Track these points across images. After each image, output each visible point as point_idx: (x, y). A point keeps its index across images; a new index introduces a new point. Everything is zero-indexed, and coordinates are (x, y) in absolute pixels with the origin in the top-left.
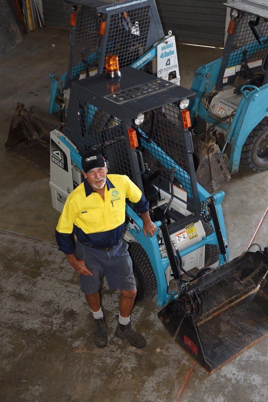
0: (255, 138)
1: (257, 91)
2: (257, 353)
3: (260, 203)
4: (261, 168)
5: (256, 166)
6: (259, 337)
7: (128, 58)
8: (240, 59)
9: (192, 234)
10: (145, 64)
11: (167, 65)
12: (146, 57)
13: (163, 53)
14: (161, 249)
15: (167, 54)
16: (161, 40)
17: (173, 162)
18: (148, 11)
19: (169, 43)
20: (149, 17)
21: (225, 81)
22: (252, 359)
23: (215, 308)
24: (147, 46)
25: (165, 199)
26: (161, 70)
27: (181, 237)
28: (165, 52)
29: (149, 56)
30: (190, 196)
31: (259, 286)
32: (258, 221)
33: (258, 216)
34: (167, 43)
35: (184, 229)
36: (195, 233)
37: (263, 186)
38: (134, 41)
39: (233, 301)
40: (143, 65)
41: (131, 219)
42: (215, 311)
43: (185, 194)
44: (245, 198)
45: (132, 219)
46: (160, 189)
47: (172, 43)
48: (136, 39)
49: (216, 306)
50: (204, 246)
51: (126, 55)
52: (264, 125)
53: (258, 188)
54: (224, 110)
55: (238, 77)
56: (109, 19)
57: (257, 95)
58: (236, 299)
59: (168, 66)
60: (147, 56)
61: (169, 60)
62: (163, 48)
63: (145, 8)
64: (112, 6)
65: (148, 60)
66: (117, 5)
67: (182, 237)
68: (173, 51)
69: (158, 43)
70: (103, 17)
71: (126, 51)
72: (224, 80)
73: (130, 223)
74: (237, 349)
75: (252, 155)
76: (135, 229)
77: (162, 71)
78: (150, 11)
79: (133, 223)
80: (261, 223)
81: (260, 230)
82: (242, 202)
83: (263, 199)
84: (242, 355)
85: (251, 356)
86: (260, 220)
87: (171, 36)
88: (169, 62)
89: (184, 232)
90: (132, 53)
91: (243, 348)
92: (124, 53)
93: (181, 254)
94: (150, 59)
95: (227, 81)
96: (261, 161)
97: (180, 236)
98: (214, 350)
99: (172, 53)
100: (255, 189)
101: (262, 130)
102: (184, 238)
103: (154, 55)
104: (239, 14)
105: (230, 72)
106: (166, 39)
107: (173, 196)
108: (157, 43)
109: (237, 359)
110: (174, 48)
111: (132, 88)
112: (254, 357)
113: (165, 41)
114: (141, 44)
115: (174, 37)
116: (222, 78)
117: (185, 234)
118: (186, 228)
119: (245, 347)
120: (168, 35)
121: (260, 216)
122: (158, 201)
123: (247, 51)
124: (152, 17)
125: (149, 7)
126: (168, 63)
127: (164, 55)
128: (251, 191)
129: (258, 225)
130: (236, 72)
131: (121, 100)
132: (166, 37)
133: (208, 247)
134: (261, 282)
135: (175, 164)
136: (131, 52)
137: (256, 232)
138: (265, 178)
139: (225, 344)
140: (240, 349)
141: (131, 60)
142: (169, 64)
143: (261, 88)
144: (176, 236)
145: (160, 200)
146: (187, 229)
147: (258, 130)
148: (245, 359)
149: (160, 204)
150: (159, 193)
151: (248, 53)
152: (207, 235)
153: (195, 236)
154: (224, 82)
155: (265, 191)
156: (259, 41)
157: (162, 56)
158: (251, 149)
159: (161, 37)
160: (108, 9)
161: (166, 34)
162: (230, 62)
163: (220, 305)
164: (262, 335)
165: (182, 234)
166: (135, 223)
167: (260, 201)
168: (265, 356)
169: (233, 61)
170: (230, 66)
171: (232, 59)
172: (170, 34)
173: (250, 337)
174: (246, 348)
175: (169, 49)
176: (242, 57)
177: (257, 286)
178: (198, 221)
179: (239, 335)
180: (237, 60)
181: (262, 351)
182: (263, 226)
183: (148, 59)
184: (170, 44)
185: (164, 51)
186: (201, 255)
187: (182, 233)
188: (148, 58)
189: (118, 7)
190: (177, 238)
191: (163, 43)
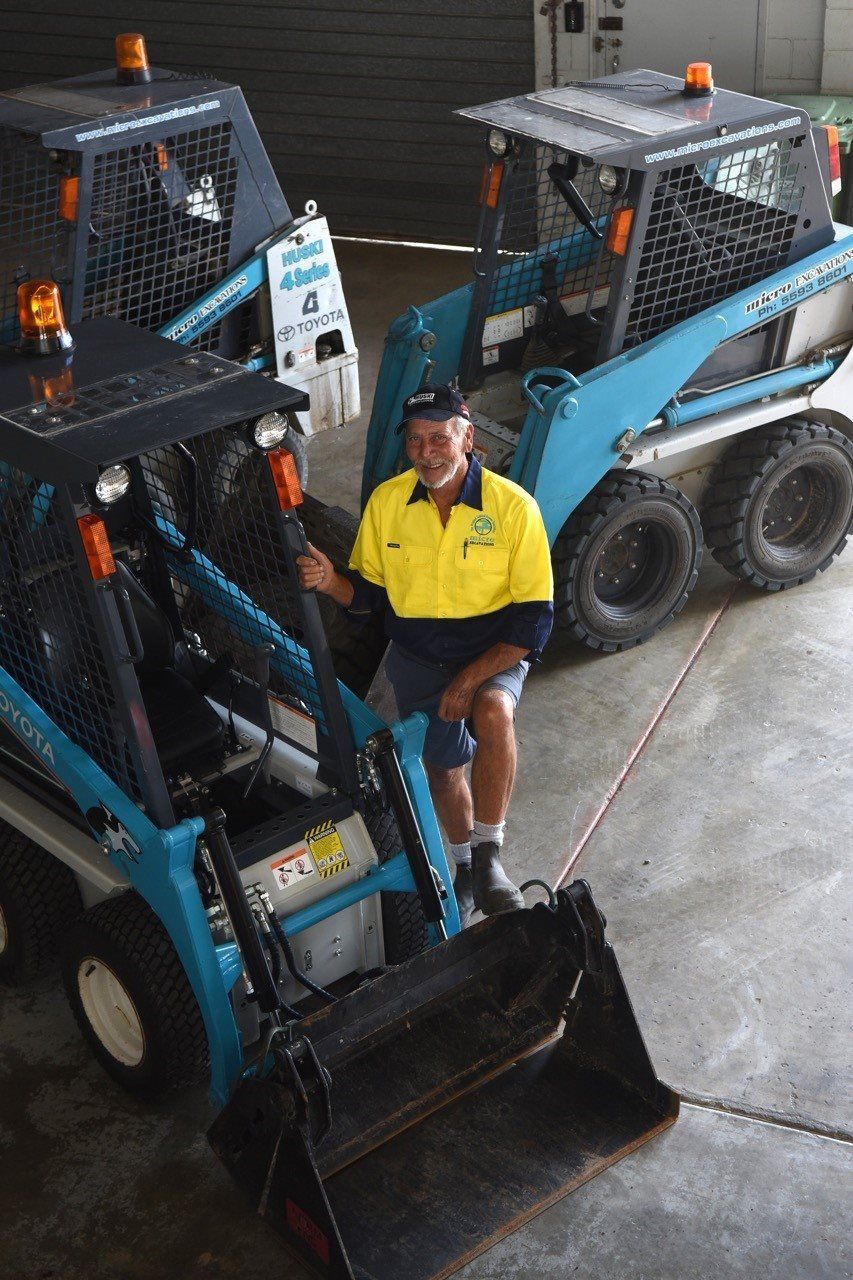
0: (580, 539)
1: (574, 387)
2: (535, 1245)
3: (603, 752)
4: (614, 638)
5: (598, 631)
6: (547, 1193)
7: (168, 291)
8: (536, 285)
9: (331, 859)
10: (228, 309)
11: (306, 311)
12: (231, 289)
13: (288, 274)
14: (214, 910)
15: (304, 277)
16: (282, 232)
17: (278, 628)
18: (226, 140)
19: (307, 242)
20: (233, 160)
21: (490, 358)
22: (514, 1268)
23: (411, 1103)
24: (233, 254)
25: (251, 746)
26: (287, 331)
27: (290, 871)
28: (298, 271)
29: (241, 285)
30: (325, 731)
31: (563, 1024)
32: (590, 813)
33: (590, 794)
34: (299, 240)
35: (302, 844)
36: (340, 855)
37: (621, 697)
38: (185, 237)
39: (473, 1077)
40: (219, 314)
41: (109, 815)
42: (407, 1116)
43: (311, 727)
44: (556, 738)
45: (113, 817)
46: (234, 715)
47: (320, 242)
48: (190, 231)
49: (412, 1099)
50: (378, 896)
51: (159, 282)
52: (609, 495)
53: (601, 703)
54: (486, 452)
55: (531, 345)
56: (88, 168)
57: (573, 400)
58: (484, 1070)
59: (312, 316)
60: (232, 284)
61: (313, 295)
62: (288, 259)
63: (216, 129)
64: (97, 127)
65: (239, 298)
66: (114, 124)
67: (296, 871)
68: (326, 265)
69: (272, 240)
70: (69, 161)
71: (160, 270)
72: (486, 355)
73: (110, 832)
74: (466, 1236)
75: (578, 596)
76: (124, 849)
77: (291, 334)
78: (233, 140)
79: (117, 831)
80: (597, 818)
81: (592, 841)
82: (544, 751)
83: (613, 741)
84: (485, 1256)
85: (513, 1259)
86: (598, 810)
87: (313, 218)
88: (315, 303)
89: (303, 852)
90: (181, 275)
91: (488, 1233)
92: (153, 278)
93: (288, 927)
94: (244, 294)
95: (496, 359)
96: (610, 613)
97: (286, 866)
98: (392, 1245)
99: (321, 272)
100: (589, 708)
101: (604, 514)
102: (302, 872)
103: (257, 281)
104: (508, 144)
105: (502, 328)
106: (299, 227)
107: (273, 733)
108: (268, 241)
109: (467, 1271)
110: (328, 257)
111: (98, 384)
112: (521, 1262)
113: (294, 234)
114: (210, 248)
115: (323, 221)
116: (480, 350)
117: (305, 858)
118: (308, 841)
119: (497, 1227)
120: (306, 214)
121: (599, 796)
122: (228, 754)
123: (555, 261)
124: (242, 159)
125: (227, 126)
126: (310, 305)
127: (293, 278)
128: (579, 714)
129: (587, 825)
130: (525, 329)
131: (57, 424)
132: (296, 222)
133: (389, 899)
134: (567, 1008)
135: (284, 636)
136: (176, 272)
137: (579, 848)
138: (628, 670)
139: (432, 1222)
140: (479, 1236)
141: (178, 299)
142: (315, 309)
143: (585, 376)
144: (273, 866)
145: (234, 752)
146: (312, 841)
147: (589, 514)
148: (491, 1268)
149: (233, 765)
150: (232, 726)
151: (559, 268)
152: (383, 860)
153: (340, 865)
154: (486, 362)
155: (621, 714)
156: (590, 228)
157: (286, 284)
158: (571, 575)
159: (279, 223)
160: (81, 137)
161: (299, 212)
162: (500, 296)
163: (430, 1095)
164: (557, 1185)
165: (293, 861)
166: (124, 828)
167: (603, 746)
168: (558, 1254)
169: (512, 293)
170: (504, 310)
171: (507, 287)
172: (313, 213)
173: (517, 1193)
174: (497, 1232)
175: (311, 260)
176: (541, 279)
177: (557, 1024)
178: (350, 814)
179: (482, 1189)
180: (524, 288)
181: (551, 1238)
182: (605, 827)
183: (239, 293)
184: (313, 245)
185: (292, 268)
186: (370, 928)
187: (291, 858)
188: (236, 290)
189: (118, 128)
190: (277, 873)
191: (285, 242)
